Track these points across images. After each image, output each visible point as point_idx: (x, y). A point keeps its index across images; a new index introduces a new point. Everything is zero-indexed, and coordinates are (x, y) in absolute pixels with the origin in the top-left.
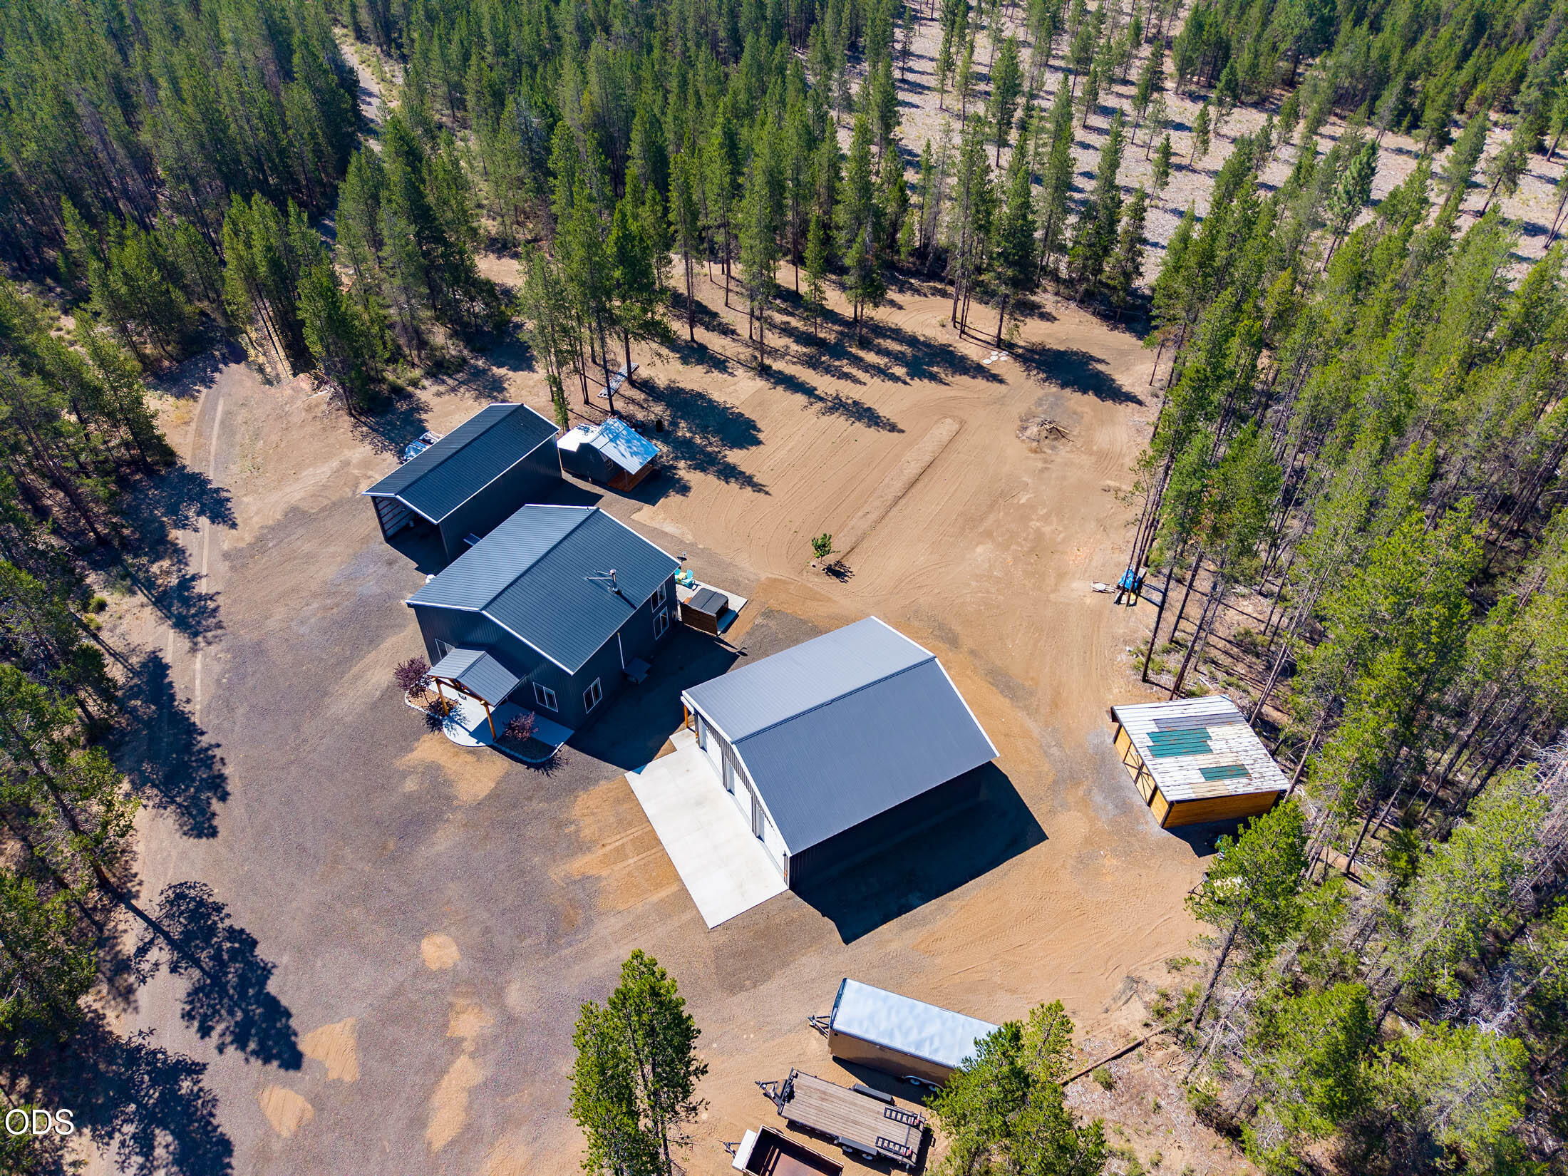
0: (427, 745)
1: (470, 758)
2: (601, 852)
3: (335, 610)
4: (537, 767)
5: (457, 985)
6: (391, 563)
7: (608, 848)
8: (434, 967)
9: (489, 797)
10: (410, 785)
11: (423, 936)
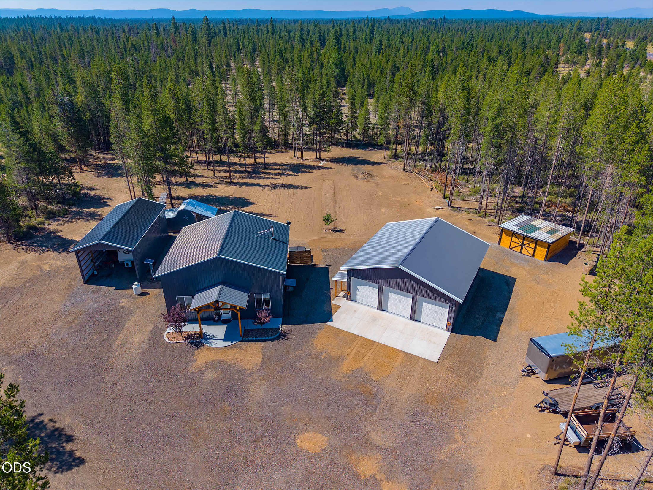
0: (202, 355)
1: (234, 350)
2: (350, 358)
3: (76, 321)
4: (278, 338)
5: (340, 452)
6: (97, 291)
7: (352, 355)
8: (318, 450)
9: (264, 361)
10: (210, 376)
11: (294, 439)
